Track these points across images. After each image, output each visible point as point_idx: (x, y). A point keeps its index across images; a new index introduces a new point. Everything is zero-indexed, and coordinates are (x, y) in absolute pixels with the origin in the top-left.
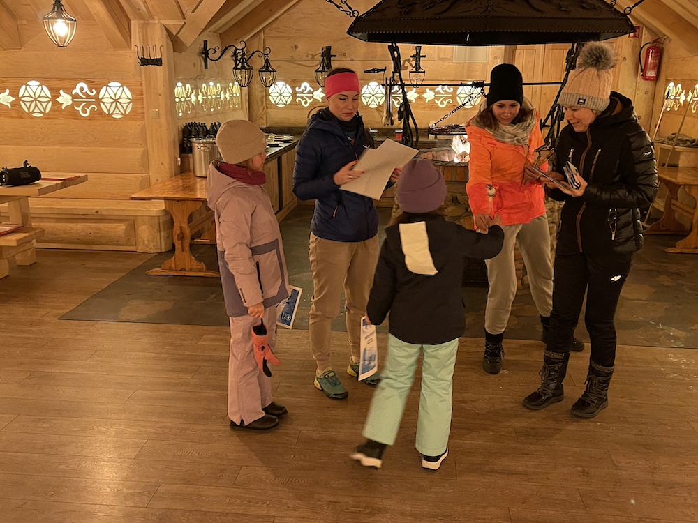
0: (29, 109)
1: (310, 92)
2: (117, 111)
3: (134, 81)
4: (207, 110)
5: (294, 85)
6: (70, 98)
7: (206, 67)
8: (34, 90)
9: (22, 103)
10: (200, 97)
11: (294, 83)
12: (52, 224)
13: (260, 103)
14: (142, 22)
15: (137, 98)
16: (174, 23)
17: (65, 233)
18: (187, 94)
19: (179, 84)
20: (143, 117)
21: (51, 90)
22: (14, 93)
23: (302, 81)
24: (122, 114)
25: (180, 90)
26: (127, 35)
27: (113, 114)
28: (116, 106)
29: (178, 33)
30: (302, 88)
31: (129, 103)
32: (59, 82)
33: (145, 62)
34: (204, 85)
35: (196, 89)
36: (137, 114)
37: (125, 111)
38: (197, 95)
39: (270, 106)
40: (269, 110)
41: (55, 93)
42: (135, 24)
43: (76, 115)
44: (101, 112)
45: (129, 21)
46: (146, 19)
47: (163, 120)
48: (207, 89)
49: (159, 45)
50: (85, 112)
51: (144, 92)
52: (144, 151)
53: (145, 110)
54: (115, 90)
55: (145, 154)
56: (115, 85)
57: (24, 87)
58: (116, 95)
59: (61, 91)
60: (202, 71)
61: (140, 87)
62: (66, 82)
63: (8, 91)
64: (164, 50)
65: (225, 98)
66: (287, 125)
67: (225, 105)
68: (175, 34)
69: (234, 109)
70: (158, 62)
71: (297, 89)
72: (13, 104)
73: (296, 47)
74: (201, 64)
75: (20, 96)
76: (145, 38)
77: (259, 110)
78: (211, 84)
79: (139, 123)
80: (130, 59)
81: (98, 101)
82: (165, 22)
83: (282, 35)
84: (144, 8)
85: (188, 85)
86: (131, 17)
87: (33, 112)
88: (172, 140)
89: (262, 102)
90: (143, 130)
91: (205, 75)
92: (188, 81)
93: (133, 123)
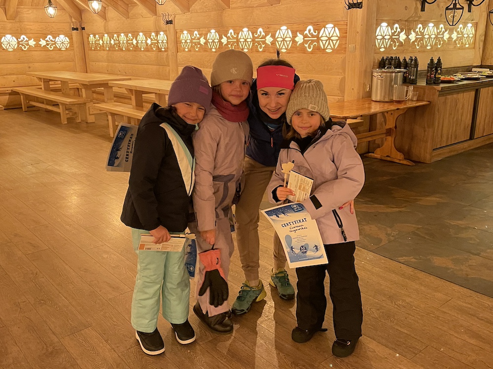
0: (280, 46)
2: (329, 47)
3: (342, 23)
4: (421, 47)
6: (303, 37)
7: (423, 9)
9: (276, 42)
10: (413, 37)
15: (342, 38)
18: (394, 33)
19: (384, 24)
20: (345, 51)
24: (332, 49)
25: (384, 30)
27: (326, 48)
28: (329, 43)
31: (337, 40)
32: (298, 26)
33: (350, 6)
34: (420, 26)
35: (408, 28)
36: (341, 49)
37: (334, 46)
38: (408, 34)
43: (304, 50)
44: (319, 48)
47: (358, 53)
48: (424, 28)
50: (310, 48)
51: (348, 31)
53: (347, 46)
54: (330, 30)
55: (343, 80)
56: (330, 26)
57: (278, 31)
58: (330, 34)
59: (298, 33)
60: (416, 12)
61: (346, 27)
62: (302, 26)
63: (270, 34)
65: (451, 38)
70: (359, 5)
72: (272, 43)
74: (416, 8)
79: (342, 56)
81: (319, 39)
85: (396, 25)
87: (281, 49)
90: (344, 61)
91: (420, 17)
92: (397, 22)
93: (338, 55)
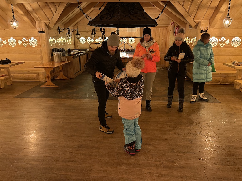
0: (11, 45)
1: (90, 40)
2: (34, 45)
3: (37, 37)
4: (60, 44)
5: (86, 38)
6: (21, 42)
7: (59, 33)
8: (12, 40)
9: (9, 43)
10: (58, 41)
11: (86, 37)
12: (17, 75)
13: (77, 43)
14: (39, 22)
15: (39, 41)
16: (47, 22)
17: (21, 77)
18: (53, 41)
19: (51, 38)
20: (41, 46)
21: (16, 40)
22: (7, 41)
23: (88, 37)
24: (35, 46)
25: (51, 40)
26: (35, 25)
27: (32, 46)
29: (49, 25)
30: (88, 39)
31: (37, 43)
32: (18, 38)
33: (40, 32)
34: (59, 38)
35: (57, 39)
36: (39, 46)
37: (36, 45)
38: (57, 41)
39: (80, 43)
40: (80, 45)
41: (17, 41)
42: (37, 22)
43: (23, 46)
44: (29, 45)
45: (35, 22)
46: (40, 21)
47: (46, 47)
48: (60, 39)
49: (43, 28)
50: (25, 45)
51: (40, 40)
52: (41, 55)
53: (41, 45)
54: (33, 39)
55: (42, 56)
56: (33, 38)
57: (9, 39)
58: (33, 41)
59: (19, 40)
60: (58, 34)
61: (39, 39)
62: (20, 37)
63: (5, 40)
64: (45, 29)
65: (66, 41)
66: (84, 48)
67: (66, 43)
68: (48, 25)
69: (70, 44)
70: (43, 32)
71: (87, 39)
72: (7, 44)
73: (86, 28)
74: (58, 33)
75: (8, 41)
76: (40, 26)
77: (77, 45)
78: (62, 38)
79: (39, 48)
80: (36, 31)
81: (28, 42)
82: (45, 22)
83: (82, 25)
84: (38, 18)
85: (54, 38)
86: (36, 20)
87: (12, 46)
88: (48, 52)
89: (78, 42)
90: (41, 50)
91: (59, 36)
92: (54, 37)
93: (38, 48)
